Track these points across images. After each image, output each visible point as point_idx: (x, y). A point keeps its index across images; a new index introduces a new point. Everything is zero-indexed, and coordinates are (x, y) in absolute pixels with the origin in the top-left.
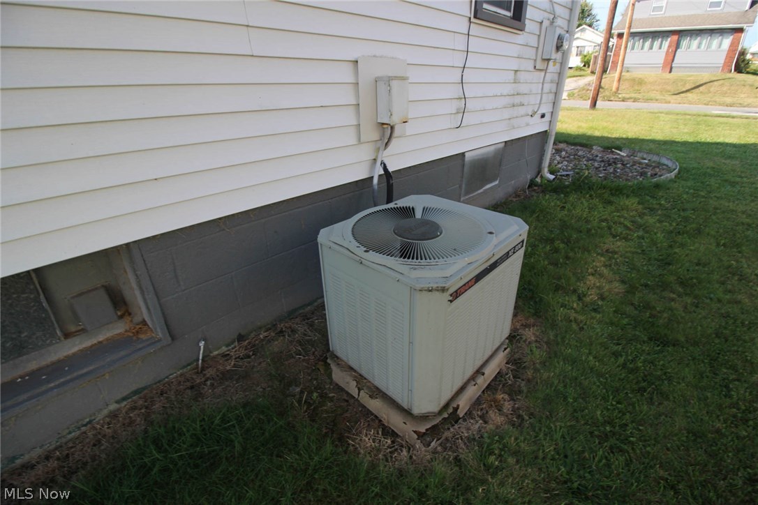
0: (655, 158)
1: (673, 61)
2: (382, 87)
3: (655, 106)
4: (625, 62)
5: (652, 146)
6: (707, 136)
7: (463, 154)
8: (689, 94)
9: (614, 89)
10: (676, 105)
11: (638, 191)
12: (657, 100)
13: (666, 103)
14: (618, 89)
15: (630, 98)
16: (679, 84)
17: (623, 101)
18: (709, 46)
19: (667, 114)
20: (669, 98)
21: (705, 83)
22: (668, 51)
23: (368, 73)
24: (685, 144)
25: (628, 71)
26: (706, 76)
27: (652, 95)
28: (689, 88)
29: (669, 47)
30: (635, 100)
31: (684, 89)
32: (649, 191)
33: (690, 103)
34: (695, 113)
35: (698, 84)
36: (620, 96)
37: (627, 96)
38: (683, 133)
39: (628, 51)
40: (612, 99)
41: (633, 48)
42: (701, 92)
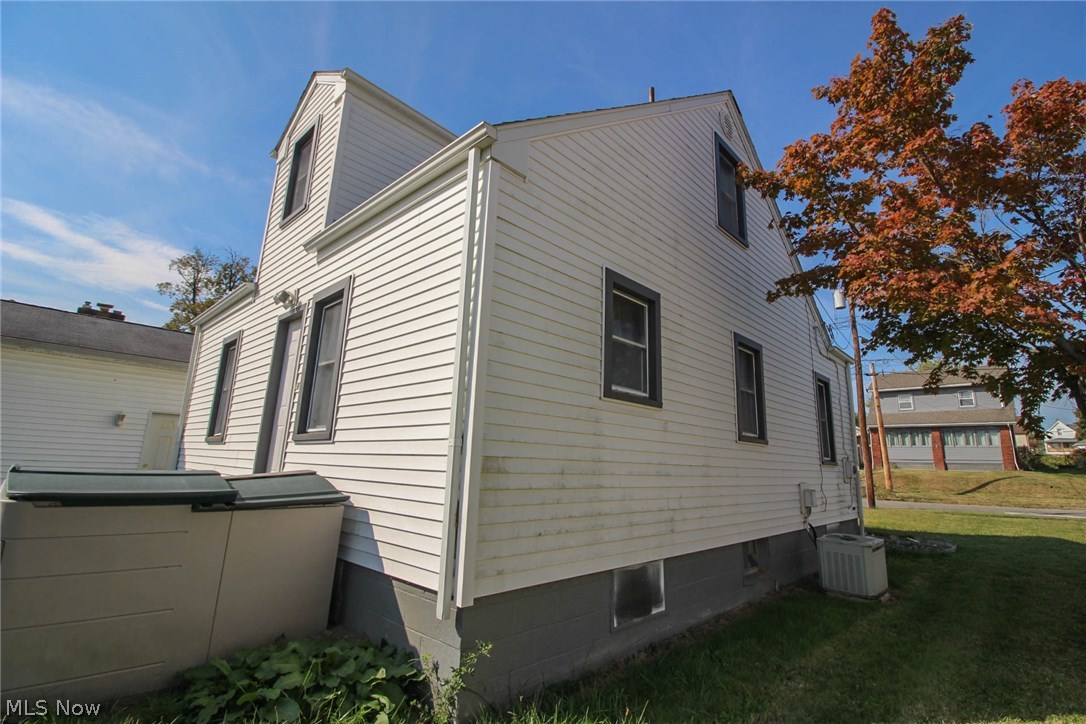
0: (942, 543)
1: (944, 457)
2: (807, 494)
3: (939, 506)
4: (890, 457)
5: (938, 536)
6: (986, 531)
7: (825, 526)
8: (976, 494)
9: (887, 487)
10: (963, 505)
11: (931, 555)
12: (941, 500)
13: (953, 503)
14: (892, 487)
15: (910, 498)
16: (961, 483)
17: (902, 500)
18: (979, 443)
19: (953, 514)
20: (954, 498)
21: (991, 482)
22: (934, 447)
23: (803, 488)
24: (967, 536)
25: (896, 467)
26: (988, 474)
27: (934, 494)
28: (974, 487)
29: (934, 442)
30: (916, 500)
31: (969, 489)
32: (939, 556)
33: (980, 504)
34: (982, 513)
35: (983, 482)
36: (897, 495)
37: (906, 495)
38: (967, 529)
39: (888, 446)
40: (889, 498)
41: (893, 443)
42: (990, 492)
